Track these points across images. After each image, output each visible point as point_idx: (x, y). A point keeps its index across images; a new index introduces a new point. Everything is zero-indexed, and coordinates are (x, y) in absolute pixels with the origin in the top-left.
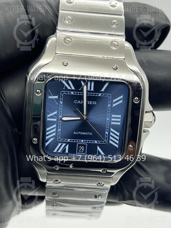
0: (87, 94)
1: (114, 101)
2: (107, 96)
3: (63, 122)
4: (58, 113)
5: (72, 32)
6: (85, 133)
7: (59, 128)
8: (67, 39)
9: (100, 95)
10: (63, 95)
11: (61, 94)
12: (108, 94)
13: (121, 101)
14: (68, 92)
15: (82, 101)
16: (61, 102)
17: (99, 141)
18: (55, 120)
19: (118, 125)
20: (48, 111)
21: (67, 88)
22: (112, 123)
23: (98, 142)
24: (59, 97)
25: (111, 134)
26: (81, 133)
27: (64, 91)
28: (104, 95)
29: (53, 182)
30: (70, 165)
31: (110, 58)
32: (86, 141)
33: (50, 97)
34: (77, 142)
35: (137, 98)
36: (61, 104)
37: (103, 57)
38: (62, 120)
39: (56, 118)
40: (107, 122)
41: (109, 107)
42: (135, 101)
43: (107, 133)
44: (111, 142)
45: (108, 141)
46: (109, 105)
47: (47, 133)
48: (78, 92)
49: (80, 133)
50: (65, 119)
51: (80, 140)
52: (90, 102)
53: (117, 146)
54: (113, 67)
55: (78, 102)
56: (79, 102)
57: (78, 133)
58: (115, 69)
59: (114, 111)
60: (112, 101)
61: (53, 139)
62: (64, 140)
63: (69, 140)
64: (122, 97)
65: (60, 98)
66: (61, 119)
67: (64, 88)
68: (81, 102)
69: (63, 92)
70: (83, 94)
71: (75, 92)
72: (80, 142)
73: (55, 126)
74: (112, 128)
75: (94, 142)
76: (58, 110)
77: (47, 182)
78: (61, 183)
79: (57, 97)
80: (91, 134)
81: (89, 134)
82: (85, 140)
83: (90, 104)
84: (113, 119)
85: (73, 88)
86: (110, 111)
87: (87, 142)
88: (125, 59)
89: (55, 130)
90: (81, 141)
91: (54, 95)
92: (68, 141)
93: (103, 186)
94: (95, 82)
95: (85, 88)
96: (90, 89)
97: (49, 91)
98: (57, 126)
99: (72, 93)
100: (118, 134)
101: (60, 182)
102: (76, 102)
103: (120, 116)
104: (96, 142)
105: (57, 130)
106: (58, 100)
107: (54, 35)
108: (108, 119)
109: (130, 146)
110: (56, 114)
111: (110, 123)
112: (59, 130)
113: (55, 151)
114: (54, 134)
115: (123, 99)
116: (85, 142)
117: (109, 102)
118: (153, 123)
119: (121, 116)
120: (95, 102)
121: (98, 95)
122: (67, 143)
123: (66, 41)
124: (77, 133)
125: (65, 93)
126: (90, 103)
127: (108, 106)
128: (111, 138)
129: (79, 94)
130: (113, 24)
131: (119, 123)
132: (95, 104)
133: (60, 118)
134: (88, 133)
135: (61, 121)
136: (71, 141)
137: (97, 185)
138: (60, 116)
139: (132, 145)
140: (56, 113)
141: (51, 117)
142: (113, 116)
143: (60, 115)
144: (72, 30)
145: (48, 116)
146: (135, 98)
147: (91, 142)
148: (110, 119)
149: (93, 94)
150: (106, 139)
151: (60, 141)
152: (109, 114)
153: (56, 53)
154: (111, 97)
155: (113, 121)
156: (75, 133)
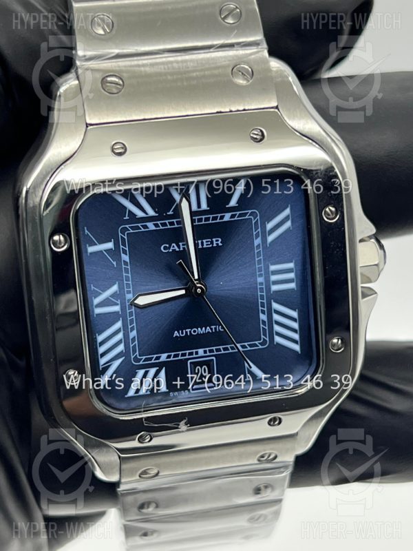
0: (193, 221)
1: (269, 226)
2: (247, 217)
3: (138, 310)
4: (121, 288)
5: (118, 56)
6: (204, 328)
7: (132, 329)
8: (109, 79)
9: (227, 217)
10: (126, 237)
11: (120, 234)
12: (250, 211)
13: (288, 224)
14: (139, 225)
15: (181, 244)
16: (126, 258)
17: (246, 344)
18: (117, 308)
19: (291, 290)
20: (93, 287)
21: (136, 216)
22: (274, 288)
23: (244, 347)
24: (117, 244)
25: (276, 317)
26: (195, 331)
27: (127, 226)
28: (240, 215)
29: (138, 478)
30: (179, 425)
31: (238, 111)
32: (211, 351)
33: (91, 249)
34: (187, 357)
35: (333, 209)
36: (126, 263)
37: (218, 112)
38: (137, 306)
39: (119, 302)
40: (259, 287)
41: (259, 245)
42: (328, 218)
43: (263, 317)
44: (278, 339)
45: (272, 339)
46: (257, 241)
47: (101, 350)
48: (167, 222)
49: (190, 332)
50: (142, 301)
51: (194, 351)
52: (204, 241)
53: (297, 348)
54: (252, 135)
55: (172, 248)
56: (174, 247)
57: (186, 332)
58: (256, 139)
59: (274, 253)
60: (264, 227)
61: (120, 361)
62: (151, 359)
63: (164, 357)
64: (287, 212)
65: (121, 246)
66: (133, 304)
67: (127, 218)
68: (179, 247)
69: (125, 229)
70: (181, 222)
71: (159, 222)
72: (194, 356)
73: (119, 325)
74: (275, 301)
75: (233, 348)
76: (120, 280)
77: (123, 480)
78: (160, 474)
79: (110, 245)
80: (222, 328)
81: (215, 329)
82: (207, 349)
83: (205, 246)
84: (274, 278)
85: (151, 212)
86: (262, 257)
87: (215, 353)
88: (279, 107)
89: (120, 336)
90: (197, 353)
91: (101, 242)
92: (161, 360)
93: (277, 460)
95: (185, 204)
96: (199, 205)
97: (86, 231)
98: (125, 325)
99: (151, 226)
100: (295, 314)
101: (157, 474)
102: (165, 248)
103: (291, 265)
105: (126, 336)
106: (115, 253)
107: (72, 75)
108: (260, 280)
109: (335, 341)
110: (116, 292)
111: (268, 289)
112: (133, 334)
113: (131, 393)
114: (121, 348)
115: (293, 217)
116: (208, 354)
117: (254, 233)
118: (382, 266)
119: (295, 263)
120: (217, 241)
121: (222, 217)
122: (160, 366)
123: (108, 84)
124: (182, 334)
125: (132, 231)
126: (206, 243)
127: (256, 244)
128: (277, 328)
129: (169, 227)
130: (226, 17)
131: (292, 285)
132: (217, 244)
133: (129, 300)
134: (213, 327)
135: (133, 310)
136: (169, 357)
137: (259, 460)
138: (130, 296)
139: (338, 339)
140: (115, 288)
141: (104, 300)
142: (273, 268)
143: (129, 292)
144: (116, 51)
145: (96, 301)
146: (327, 209)
147: (225, 349)
148: (265, 278)
149: (207, 219)
150: (265, 335)
151: (141, 363)
152: (262, 265)
153: (87, 125)
154: (258, 217)
155: (276, 283)
156: (176, 334)
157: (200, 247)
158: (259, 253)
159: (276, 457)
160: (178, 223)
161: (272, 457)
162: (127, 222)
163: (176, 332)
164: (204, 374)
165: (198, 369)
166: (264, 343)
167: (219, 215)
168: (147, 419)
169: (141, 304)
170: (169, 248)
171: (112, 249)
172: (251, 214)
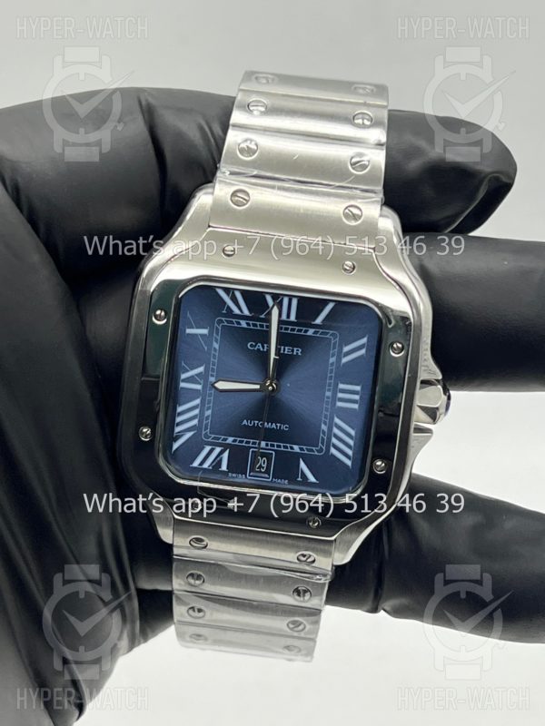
0: (279, 328)
1: (346, 349)
2: (327, 336)
3: (217, 393)
4: (206, 370)
5: (253, 177)
6: (270, 424)
7: (208, 408)
8: (239, 193)
9: (311, 332)
10: (220, 328)
11: (216, 324)
12: (331, 332)
13: (363, 352)
14: (234, 320)
15: (265, 345)
16: (216, 346)
17: (304, 447)
18: (199, 387)
19: (354, 410)
20: (183, 364)
21: (232, 311)
22: (339, 404)
23: (301, 449)
24: (211, 333)
25: (336, 431)
26: (261, 424)
27: (223, 319)
28: (322, 333)
29: (189, 544)
33: (189, 331)
34: (250, 445)
35: (400, 345)
36: (215, 349)
38: (216, 388)
39: (202, 382)
40: (326, 400)
42: (394, 352)
43: (324, 428)
44: (333, 451)
45: (328, 449)
46: (332, 360)
47: (178, 419)
48: (258, 323)
49: (258, 424)
50: (221, 385)
51: (257, 441)
52: (286, 348)
53: (349, 463)
54: (344, 266)
55: (257, 347)
56: (259, 346)
57: (254, 423)
58: (348, 270)
59: (346, 374)
60: (341, 348)
61: (192, 433)
62: (219, 439)
63: (230, 440)
64: (364, 340)
65: (215, 335)
66: (213, 385)
67: (224, 312)
68: (263, 348)
69: (222, 321)
70: (269, 327)
71: (251, 322)
72: (257, 446)
73: (197, 401)
74: (338, 417)
75: (292, 448)
76: (207, 363)
77: (175, 544)
79: (205, 331)
80: (286, 428)
81: (280, 426)
82: (269, 443)
83: (286, 352)
84: (340, 395)
85: (246, 312)
86: (333, 374)
87: (276, 448)
89: (196, 412)
90: (259, 444)
91: (199, 327)
92: (227, 442)
93: (314, 565)
94: (301, 299)
95: (275, 312)
96: (288, 316)
97: (188, 315)
98: (202, 403)
99: (243, 324)
100: (353, 433)
101: (206, 546)
102: (251, 346)
103: (358, 388)
104: (296, 448)
105: (202, 412)
106: (208, 339)
108: (328, 394)
109: (379, 463)
110: (202, 373)
111: (334, 404)
112: (208, 413)
113: (196, 464)
114: (195, 422)
115: (368, 346)
116: (269, 448)
117: (331, 352)
118: (444, 410)
119: (362, 387)
121: (306, 331)
122: (225, 447)
123: (237, 198)
124: (251, 423)
125: (226, 324)
126: (287, 350)
127: (331, 362)
128: (334, 440)
129: (259, 328)
130: (355, 164)
131: (356, 406)
132: (297, 353)
133: (210, 382)
134: (278, 425)
135: (212, 392)
136: (235, 441)
137: (298, 559)
138: (212, 379)
139: (382, 462)
140: (201, 369)
141: (189, 379)
142: (341, 386)
143: (212, 376)
144: (253, 173)
145: (183, 376)
146: (395, 346)
147: (285, 447)
148: (333, 393)
149: (293, 330)
150: (323, 443)
151: (209, 440)
152: (333, 381)
153: (209, 226)
154: (338, 339)
155: (341, 400)
156: (245, 422)
157: (282, 352)
158: (332, 370)
159: (314, 561)
161: (310, 559)
162: (225, 315)
166: (321, 450)
167: (304, 329)
168: (201, 488)
169: (220, 388)
170: (255, 346)
171: (206, 335)
172: (331, 335)
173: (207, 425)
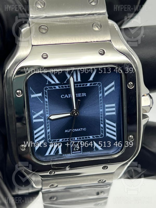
0: (74, 86)
1: (106, 89)
2: (96, 85)
3: (51, 121)
4: (44, 112)
5: (46, 17)
6: (77, 129)
7: (48, 129)
8: (42, 27)
9: (88, 85)
10: (47, 92)
11: (44, 90)
12: (98, 83)
13: (113, 88)
14: (52, 87)
15: (69, 95)
16: (46, 100)
17: (94, 136)
18: (42, 120)
19: (114, 115)
20: (33, 111)
21: (51, 83)
22: (107, 114)
23: (93, 137)
24: (43, 94)
25: (107, 126)
26: (74, 130)
27: (47, 87)
28: (94, 84)
29: (49, 187)
30: (66, 168)
31: (94, 42)
32: (80, 138)
33: (32, 96)
34: (70, 140)
35: (132, 83)
36: (46, 102)
37: (86, 42)
38: (50, 119)
39: (43, 118)
40: (100, 113)
41: (101, 96)
42: (129, 87)
43: (102, 125)
44: (107, 135)
45: (105, 134)
46: (100, 95)
47: (35, 136)
48: (64, 86)
50: (53, 117)
51: (73, 138)
52: (79, 94)
53: (115, 138)
54: (100, 52)
55: (65, 97)
56: (66, 96)
57: (70, 130)
58: (101, 53)
59: (107, 100)
60: (103, 89)
61: (43, 141)
62: (55, 141)
63: (61, 140)
64: (113, 83)
65: (45, 95)
66: (49, 119)
67: (47, 84)
68: (68, 96)
70: (70, 86)
71: (60, 86)
72: (73, 140)
73: (43, 127)
74: (107, 119)
75: (89, 137)
76: (44, 109)
77: (43, 188)
78: (58, 186)
79: (40, 95)
80: (85, 129)
81: (82, 129)
82: (79, 137)
83: (79, 96)
84: (107, 110)
85: (57, 82)
86: (102, 101)
87: (82, 139)
88: (111, 41)
89: (43, 131)
90: (74, 139)
91: (37, 93)
95: (71, 79)
96: (77, 80)
97: (31, 89)
98: (45, 127)
99: (57, 87)
100: (115, 125)
101: (57, 186)
102: (63, 96)
103: (114, 105)
104: (91, 137)
105: (46, 131)
106: (42, 98)
107: (27, 25)
108: (101, 110)
109: (131, 136)
110: (42, 113)
111: (104, 114)
112: (49, 131)
113: (47, 154)
114: (44, 136)
115: (115, 86)
116: (79, 139)
117: (99, 92)
118: (152, 106)
119: (116, 104)
121: (86, 85)
123: (42, 29)
124: (69, 131)
125: (49, 89)
126: (79, 95)
127: (100, 96)
128: (107, 130)
129: (64, 88)
130: (91, 2)
131: (114, 113)
132: (84, 95)
133: (47, 117)
134: (81, 129)
135: (49, 121)
136: (63, 140)
137: (98, 182)
138: (48, 115)
139: (132, 136)
141: (37, 117)
142: (106, 106)
143: (47, 114)
144: (45, 15)
145: (34, 117)
146: (129, 83)
147: (86, 138)
148: (103, 110)
149: (80, 85)
150: (102, 133)
152: (102, 104)
153: (32, 46)
154: (101, 85)
155: (107, 112)
156: (66, 131)
157: (77, 96)
158: (101, 99)
159: (105, 181)
160: (68, 86)
161: (104, 181)
162: (48, 85)
163: (66, 130)
164: (77, 148)
165: (75, 145)
166: (102, 136)
167: (85, 84)
168: (53, 165)
169: (52, 119)
170: (64, 96)
171: (41, 96)
172: (98, 84)
173: (49, 136)
